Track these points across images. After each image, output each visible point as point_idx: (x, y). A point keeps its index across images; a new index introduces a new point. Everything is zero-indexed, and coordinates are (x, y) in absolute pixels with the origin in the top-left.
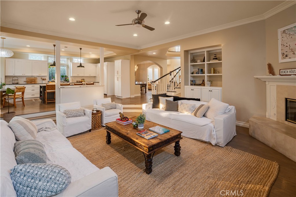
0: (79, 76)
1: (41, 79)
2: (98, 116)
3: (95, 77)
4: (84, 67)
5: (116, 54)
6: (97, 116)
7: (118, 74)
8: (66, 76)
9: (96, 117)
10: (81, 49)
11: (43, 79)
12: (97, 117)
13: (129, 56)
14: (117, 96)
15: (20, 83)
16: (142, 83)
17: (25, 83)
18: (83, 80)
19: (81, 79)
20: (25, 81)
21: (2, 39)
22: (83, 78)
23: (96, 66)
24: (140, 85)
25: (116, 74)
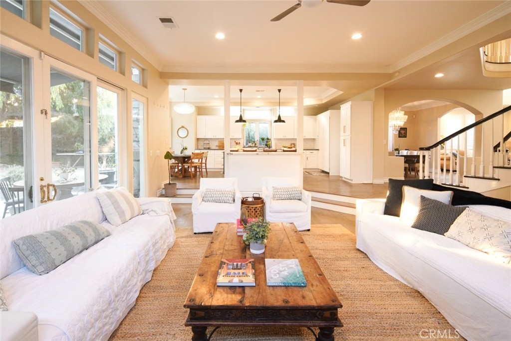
0: (285, 138)
1: (235, 143)
2: (254, 208)
3: (314, 139)
4: (284, 121)
5: (342, 92)
6: (252, 207)
7: (344, 132)
8: (268, 139)
9: (250, 208)
10: (279, 91)
11: (237, 143)
12: (253, 210)
13: (371, 93)
14: (345, 178)
15: (213, 148)
16: (409, 154)
17: (217, 148)
18: (293, 145)
19: (290, 143)
20: (217, 145)
21: (183, 91)
22: (293, 142)
23: (315, 120)
24: (403, 158)
25: (342, 133)
